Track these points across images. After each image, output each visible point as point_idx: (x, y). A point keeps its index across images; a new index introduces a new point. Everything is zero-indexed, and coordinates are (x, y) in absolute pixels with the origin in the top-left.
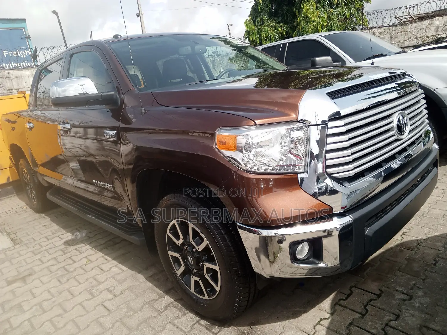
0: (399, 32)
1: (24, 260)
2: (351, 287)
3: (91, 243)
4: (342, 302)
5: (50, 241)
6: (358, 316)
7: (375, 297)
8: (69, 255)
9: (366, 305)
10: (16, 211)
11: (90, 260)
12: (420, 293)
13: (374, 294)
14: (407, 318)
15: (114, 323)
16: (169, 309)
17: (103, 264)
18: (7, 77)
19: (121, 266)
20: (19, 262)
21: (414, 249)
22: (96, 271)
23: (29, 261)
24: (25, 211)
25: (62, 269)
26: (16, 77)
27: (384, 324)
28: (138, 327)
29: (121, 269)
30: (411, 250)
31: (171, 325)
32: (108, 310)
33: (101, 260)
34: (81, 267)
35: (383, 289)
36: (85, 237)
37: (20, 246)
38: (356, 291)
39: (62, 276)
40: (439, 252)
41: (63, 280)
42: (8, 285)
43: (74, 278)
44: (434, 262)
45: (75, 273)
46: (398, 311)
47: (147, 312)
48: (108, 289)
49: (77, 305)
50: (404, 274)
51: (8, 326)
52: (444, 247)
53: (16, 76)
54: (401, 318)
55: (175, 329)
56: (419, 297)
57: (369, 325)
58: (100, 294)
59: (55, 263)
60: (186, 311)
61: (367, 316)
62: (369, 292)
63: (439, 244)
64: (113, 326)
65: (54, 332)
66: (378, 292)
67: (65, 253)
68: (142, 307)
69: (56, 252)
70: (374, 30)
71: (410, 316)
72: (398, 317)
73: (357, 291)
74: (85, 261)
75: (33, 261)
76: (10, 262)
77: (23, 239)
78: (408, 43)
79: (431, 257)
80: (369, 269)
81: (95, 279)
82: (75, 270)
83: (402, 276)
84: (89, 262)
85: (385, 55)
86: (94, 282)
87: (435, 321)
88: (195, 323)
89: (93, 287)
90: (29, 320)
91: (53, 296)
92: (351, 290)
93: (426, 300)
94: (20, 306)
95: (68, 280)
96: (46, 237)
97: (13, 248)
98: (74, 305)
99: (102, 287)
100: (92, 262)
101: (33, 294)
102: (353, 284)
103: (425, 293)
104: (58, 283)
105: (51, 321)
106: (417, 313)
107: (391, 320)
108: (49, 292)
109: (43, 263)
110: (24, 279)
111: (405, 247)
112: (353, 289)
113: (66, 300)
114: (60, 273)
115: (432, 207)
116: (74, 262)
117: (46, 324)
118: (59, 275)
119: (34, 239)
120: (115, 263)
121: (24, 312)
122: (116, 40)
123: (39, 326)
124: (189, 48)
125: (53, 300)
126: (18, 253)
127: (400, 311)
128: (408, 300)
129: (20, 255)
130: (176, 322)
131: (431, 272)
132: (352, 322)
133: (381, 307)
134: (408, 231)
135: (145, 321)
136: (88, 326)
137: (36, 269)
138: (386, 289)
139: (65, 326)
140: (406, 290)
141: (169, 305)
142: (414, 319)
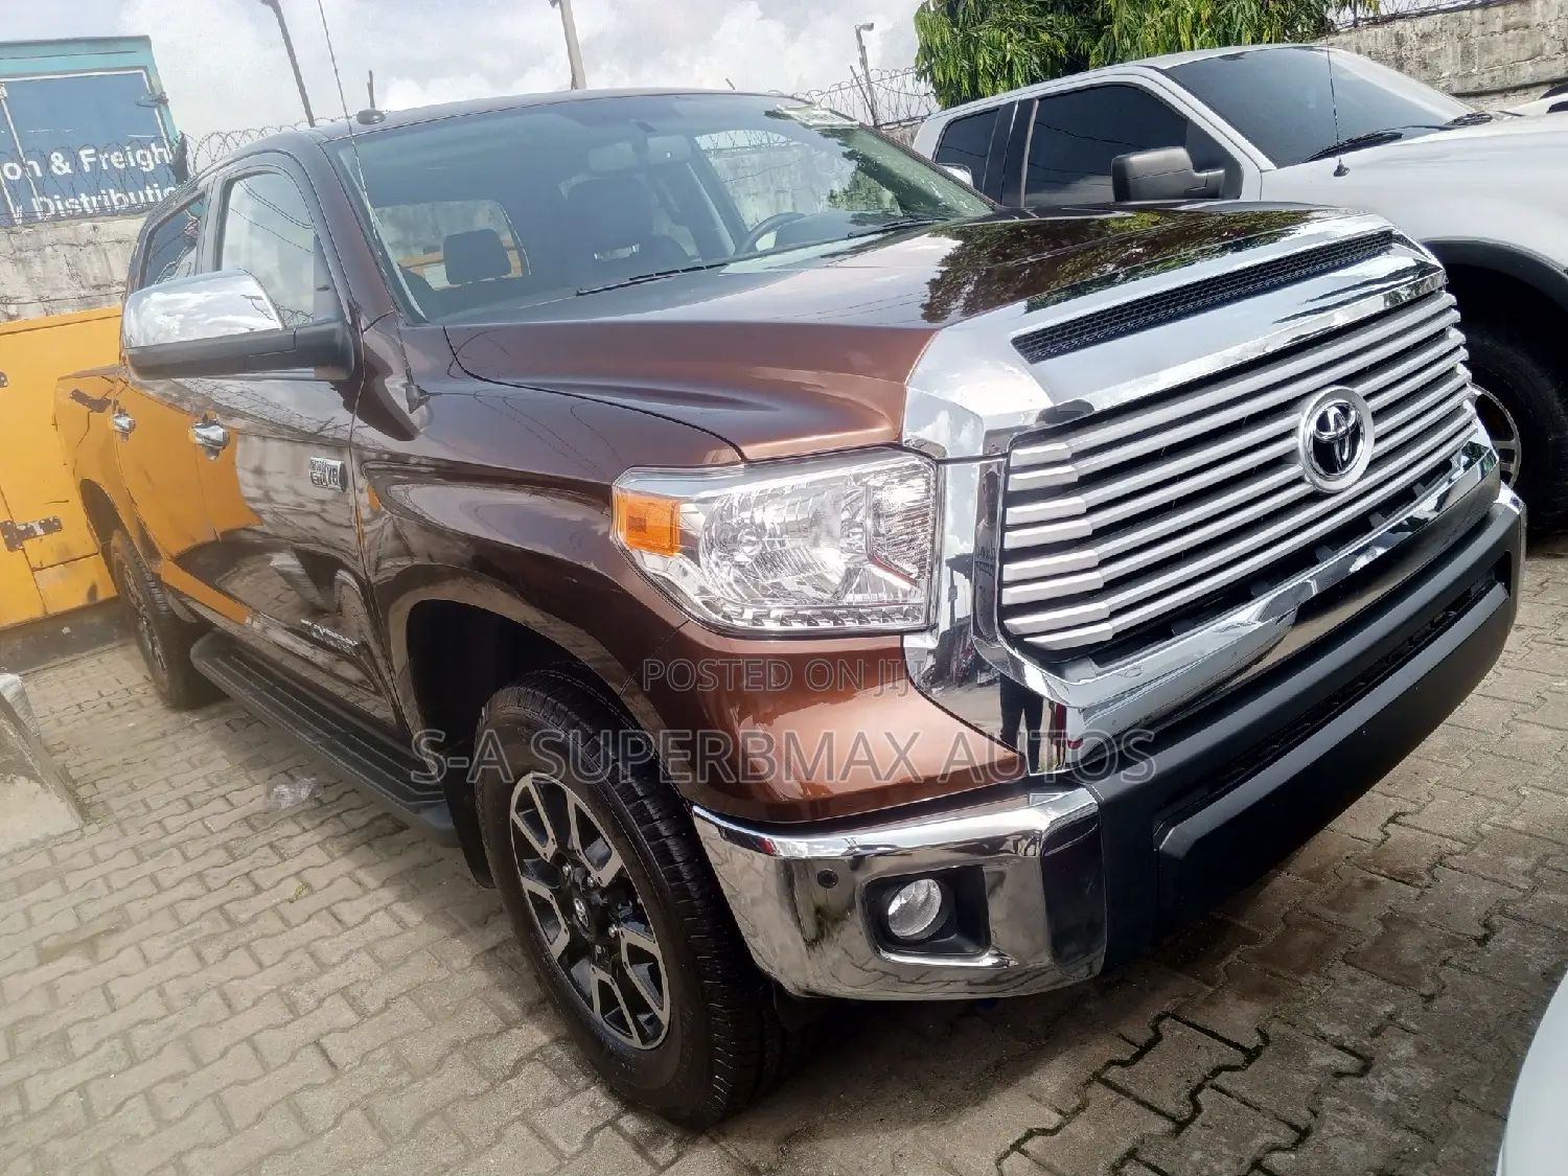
0: (1498, 28)
1: (105, 877)
2: (1160, 1018)
3: (322, 823)
4: (1114, 1074)
5: (196, 814)
6: (1161, 1125)
7: (1238, 1058)
8: (243, 865)
9: (1200, 1088)
10: (109, 704)
11: (307, 885)
12: (1405, 1049)
13: (1236, 1046)
14: (1333, 1144)
15: (343, 1113)
16: (528, 1069)
17: (347, 900)
18: (90, 242)
19: (400, 909)
20: (89, 884)
21: (1420, 878)
22: (319, 926)
23: (117, 881)
24: (138, 702)
25: (217, 914)
26: (120, 242)
27: (1247, 1162)
28: (415, 1129)
29: (400, 922)
30: (1408, 884)
31: (525, 1130)
32: (333, 1065)
33: (345, 886)
34: (274, 908)
35: (1275, 1028)
36: (306, 801)
37: (101, 829)
38: (1172, 1031)
39: (214, 936)
40: (1507, 894)
41: (212, 952)
42: (40, 964)
43: (247, 946)
44: (1480, 932)
45: (255, 930)
46: (1306, 1114)
47: (455, 1078)
48: (343, 992)
49: (240, 1042)
50: (1360, 975)
51: (13, 1105)
52: (1530, 873)
54: (1313, 1139)
55: (533, 1142)
56: (1397, 1063)
57: (1192, 1164)
58: (318, 1008)
59: (198, 890)
60: (582, 1082)
61: (1194, 1128)
62: (1222, 1039)
63: (1517, 862)
64: (337, 1122)
65: (153, 1134)
66: (1252, 1041)
67: (235, 860)
68: (441, 1061)
69: (205, 853)
70: (1398, 25)
71: (1349, 1137)
72: (1303, 1134)
73: (1178, 1033)
74: (291, 887)
75: (131, 883)
76: (62, 881)
77: (114, 804)
78: (1531, 69)
79: (1474, 911)
80: (1237, 953)
81: (312, 955)
82: (254, 919)
83: (1353, 981)
84: (305, 892)
85: (1397, 137)
86: (308, 962)
87: (1435, 1161)
88: (604, 1126)
89: (299, 981)
90: (82, 1088)
91: (170, 1011)
92: (1155, 1029)
93: (1422, 1078)
94: (63, 1038)
95: (226, 953)
96: (186, 798)
97: (79, 832)
98: (227, 1044)
99: (328, 981)
100: (312, 892)
101: (109, 998)
102: (1168, 1006)
103: (1423, 1050)
104: (195, 964)
105: (147, 1094)
106: (1375, 1127)
107: (1276, 1148)
108: (161, 993)
109: (160, 889)
110: (90, 945)
111: (1389, 871)
112: (1167, 1023)
113: (208, 1025)
114: (206, 926)
115: (1523, 717)
116: (258, 890)
117: (130, 1104)
118: (204, 934)
119: (146, 805)
120: (387, 895)
121: (72, 1059)
122: (366, 129)
123: (110, 1110)
124: (626, 147)
125: (171, 1019)
126: (92, 852)
127: (1315, 1114)
128: (1354, 1075)
129: (96, 861)
130: (540, 1118)
131: (1464, 970)
132: (1136, 1150)
133: (1248, 1096)
134: (1410, 807)
135: (440, 1111)
136: (260, 1117)
137: (136, 910)
138: (1283, 1029)
139: (188, 1113)
140: (1354, 1038)
141: (530, 1058)
142: (1361, 1148)
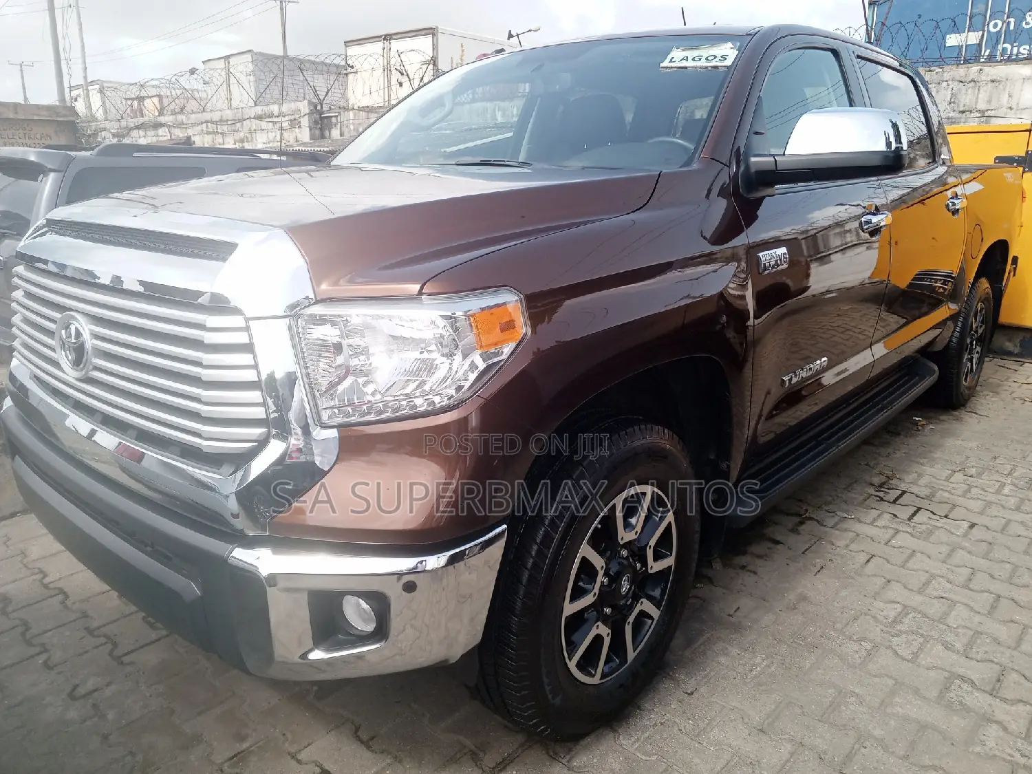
53: (994, 78)
